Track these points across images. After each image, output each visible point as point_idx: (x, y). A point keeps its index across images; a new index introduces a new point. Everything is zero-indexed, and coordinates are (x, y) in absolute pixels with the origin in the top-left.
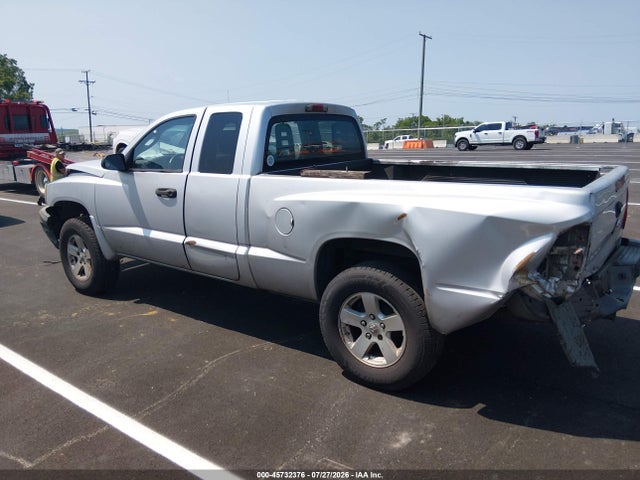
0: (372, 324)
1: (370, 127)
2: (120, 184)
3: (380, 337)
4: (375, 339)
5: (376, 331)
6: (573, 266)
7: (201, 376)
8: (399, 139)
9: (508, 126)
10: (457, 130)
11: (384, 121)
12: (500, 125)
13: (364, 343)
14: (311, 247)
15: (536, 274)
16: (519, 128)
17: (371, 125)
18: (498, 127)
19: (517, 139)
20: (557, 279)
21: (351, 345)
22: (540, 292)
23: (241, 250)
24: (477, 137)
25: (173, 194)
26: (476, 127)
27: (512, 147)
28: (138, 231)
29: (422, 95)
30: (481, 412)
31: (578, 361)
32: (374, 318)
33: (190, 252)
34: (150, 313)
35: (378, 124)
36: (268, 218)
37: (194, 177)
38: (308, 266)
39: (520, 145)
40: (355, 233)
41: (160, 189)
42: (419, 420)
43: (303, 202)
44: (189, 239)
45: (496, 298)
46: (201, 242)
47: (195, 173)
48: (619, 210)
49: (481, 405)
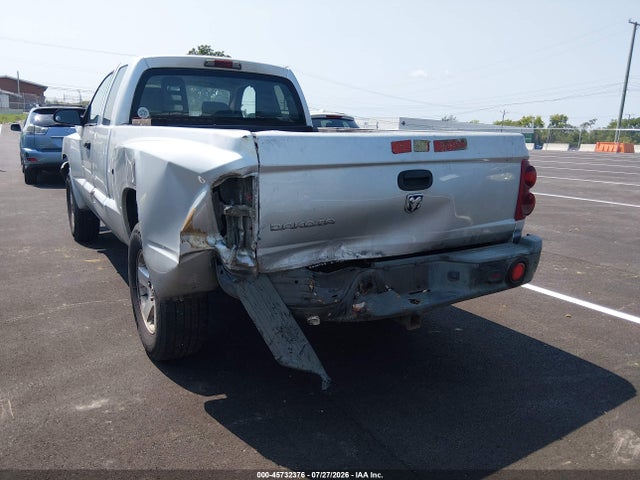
4: (154, 303)
11: (593, 122)
13: (150, 306)
14: (119, 198)
15: (219, 238)
21: (143, 306)
29: (625, 91)
31: (284, 358)
33: (94, 202)
34: (95, 261)
35: (585, 124)
44: (95, 189)
46: (97, 192)
48: (414, 180)
49: (224, 396)
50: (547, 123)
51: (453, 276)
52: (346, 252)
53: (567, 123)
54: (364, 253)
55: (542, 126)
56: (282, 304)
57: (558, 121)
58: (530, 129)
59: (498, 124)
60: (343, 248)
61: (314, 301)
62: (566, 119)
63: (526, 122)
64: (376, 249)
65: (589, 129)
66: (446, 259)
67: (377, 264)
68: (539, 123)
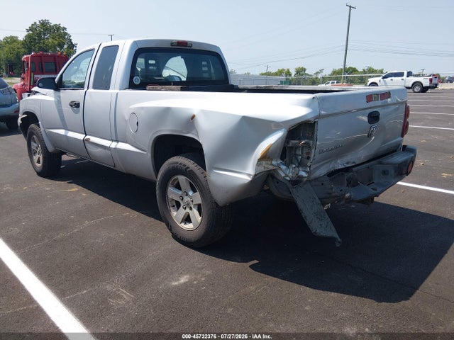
0: (186, 199)
1: (311, 75)
2: (53, 99)
3: (191, 209)
4: (188, 210)
5: (188, 205)
6: (305, 156)
7: (76, 230)
8: (328, 83)
9: (409, 74)
10: (370, 77)
11: (321, 71)
12: (403, 73)
13: (182, 212)
14: (148, 141)
15: (279, 161)
16: (418, 75)
17: (312, 74)
18: (401, 75)
19: (415, 84)
20: (294, 166)
21: (174, 213)
22: (283, 175)
23: (113, 145)
24: (385, 82)
25: (77, 105)
26: (384, 75)
27: (411, 90)
28: (62, 132)
29: (346, 51)
30: (251, 267)
31: (318, 231)
32: (187, 195)
33: (88, 146)
34: (74, 190)
35: (317, 73)
36: (126, 121)
37: (90, 92)
38: (148, 155)
39: (417, 89)
40: (172, 131)
41: (72, 102)
42: (203, 268)
43: (142, 108)
44: (88, 137)
45: (249, 179)
46: (93, 139)
47: (91, 90)
48: (374, 117)
49: (256, 262)
50: (293, 73)
51: (385, 173)
52: (339, 164)
53: (306, 72)
54: (347, 163)
55: (290, 75)
56: (317, 199)
57: (300, 71)
58: (283, 78)
59: (263, 74)
60: (339, 161)
61: (333, 194)
62: (305, 70)
63: (280, 73)
64: (352, 161)
65: (319, 76)
66: (380, 163)
67: (354, 169)
68: (288, 73)
